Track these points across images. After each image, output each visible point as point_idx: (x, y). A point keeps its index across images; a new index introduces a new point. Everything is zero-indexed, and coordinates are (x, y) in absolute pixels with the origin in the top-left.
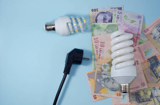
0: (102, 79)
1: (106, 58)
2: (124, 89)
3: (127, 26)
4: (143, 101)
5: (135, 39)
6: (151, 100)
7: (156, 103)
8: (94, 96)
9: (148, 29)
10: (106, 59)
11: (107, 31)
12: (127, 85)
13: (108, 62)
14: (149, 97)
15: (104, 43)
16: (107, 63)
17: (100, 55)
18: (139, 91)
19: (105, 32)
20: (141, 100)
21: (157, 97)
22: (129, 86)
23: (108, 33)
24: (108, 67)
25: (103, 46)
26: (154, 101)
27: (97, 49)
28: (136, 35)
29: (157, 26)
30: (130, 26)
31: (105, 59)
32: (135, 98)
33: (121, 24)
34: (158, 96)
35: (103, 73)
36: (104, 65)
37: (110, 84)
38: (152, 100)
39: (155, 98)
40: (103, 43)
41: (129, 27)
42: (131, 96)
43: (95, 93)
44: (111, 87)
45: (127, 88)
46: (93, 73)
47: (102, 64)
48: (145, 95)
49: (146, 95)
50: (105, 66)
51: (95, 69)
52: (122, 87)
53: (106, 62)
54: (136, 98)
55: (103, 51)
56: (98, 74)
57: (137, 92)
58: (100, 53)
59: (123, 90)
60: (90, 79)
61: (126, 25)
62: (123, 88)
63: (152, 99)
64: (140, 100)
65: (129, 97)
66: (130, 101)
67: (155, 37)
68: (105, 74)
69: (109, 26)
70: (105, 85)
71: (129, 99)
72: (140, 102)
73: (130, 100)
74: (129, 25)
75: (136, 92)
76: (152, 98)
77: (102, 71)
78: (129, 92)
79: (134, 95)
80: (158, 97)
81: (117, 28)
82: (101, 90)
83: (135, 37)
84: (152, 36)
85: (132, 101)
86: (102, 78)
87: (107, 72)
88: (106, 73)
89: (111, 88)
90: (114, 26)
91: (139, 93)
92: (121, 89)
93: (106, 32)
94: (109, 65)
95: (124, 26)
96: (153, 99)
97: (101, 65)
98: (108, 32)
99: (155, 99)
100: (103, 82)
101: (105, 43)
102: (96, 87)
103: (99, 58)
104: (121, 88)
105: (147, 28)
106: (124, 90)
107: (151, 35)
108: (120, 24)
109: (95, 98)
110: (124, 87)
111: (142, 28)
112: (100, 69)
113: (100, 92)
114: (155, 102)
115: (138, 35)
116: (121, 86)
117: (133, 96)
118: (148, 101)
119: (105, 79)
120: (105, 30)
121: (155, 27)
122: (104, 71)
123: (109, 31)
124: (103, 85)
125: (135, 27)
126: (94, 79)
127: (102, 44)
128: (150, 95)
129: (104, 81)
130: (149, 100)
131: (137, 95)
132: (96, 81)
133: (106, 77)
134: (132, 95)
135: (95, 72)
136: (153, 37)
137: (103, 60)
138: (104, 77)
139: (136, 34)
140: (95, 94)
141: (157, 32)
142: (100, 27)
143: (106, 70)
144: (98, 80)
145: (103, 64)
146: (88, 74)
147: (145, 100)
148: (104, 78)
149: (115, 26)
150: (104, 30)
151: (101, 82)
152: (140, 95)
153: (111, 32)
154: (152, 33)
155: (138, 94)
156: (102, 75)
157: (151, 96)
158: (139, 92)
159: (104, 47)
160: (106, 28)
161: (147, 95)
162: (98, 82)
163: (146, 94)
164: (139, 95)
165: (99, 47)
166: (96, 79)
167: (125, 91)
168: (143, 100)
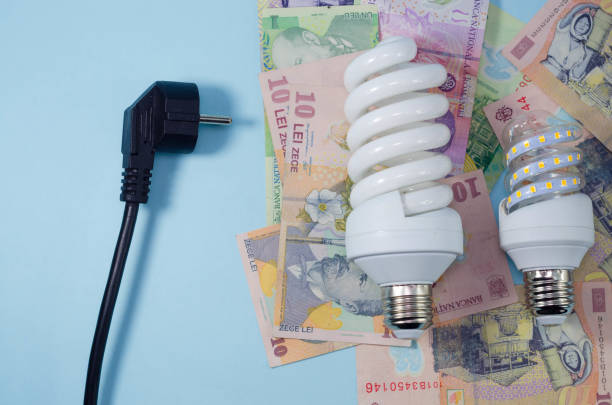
0: (310, 265)
1: (327, 167)
2: (404, 311)
3: (419, 19)
4: (498, 368)
5: (457, 79)
6: (535, 359)
7: (555, 375)
8: (273, 343)
9: (532, 38)
10: (325, 171)
11: (330, 43)
12: (419, 291)
13: (334, 182)
14: (524, 347)
15: (312, 98)
16: (331, 190)
17: (296, 154)
18: (476, 320)
19: (325, 51)
20: (489, 363)
21: (560, 348)
22: (429, 298)
23: (336, 55)
24: (338, 208)
25: (306, 112)
26: (548, 367)
27: (283, 131)
28: (462, 60)
29: (566, 20)
30: (431, 20)
31: (321, 172)
32: (459, 353)
33: (392, 11)
34: (563, 345)
35: (313, 234)
36: (320, 200)
37: (349, 286)
38: (535, 363)
39: (553, 351)
40: (305, 98)
41: (428, 23)
42: (440, 346)
43: (283, 327)
44: (356, 299)
45: (420, 305)
46: (273, 237)
47: (311, 196)
48: (506, 338)
49: (510, 338)
50: (322, 204)
51: (278, 220)
52: (399, 301)
53: (326, 183)
54: (465, 354)
55: (310, 135)
56: (293, 244)
57: (469, 324)
58: (297, 146)
59: (399, 316)
60: (259, 264)
61: (415, 14)
62: (399, 308)
63: (537, 358)
64: (482, 362)
65: (431, 349)
66: (437, 368)
67: (567, 72)
68: (323, 242)
69: (338, 21)
70: (326, 292)
71: (433, 356)
72: (482, 370)
73: (436, 360)
74: (427, 16)
75: (463, 322)
76: (538, 353)
77: (312, 228)
78: (430, 323)
79: (454, 337)
80: (564, 348)
81: (376, 30)
82: (309, 314)
83: (456, 68)
84: (553, 70)
85: (447, 365)
86: (309, 260)
87: (334, 228)
88: (328, 235)
89: (355, 302)
90: (364, 19)
91: (477, 331)
92: (392, 313)
93: (328, 48)
94: (340, 197)
95: (404, 20)
96: (543, 357)
97: (306, 200)
98: (336, 52)
99: (553, 356)
100: (317, 276)
101: (316, 97)
102: (286, 301)
103: (294, 169)
104: (392, 306)
105: (526, 37)
106: (408, 315)
107: (547, 65)
108: (387, 12)
109: (281, 351)
110: (404, 304)
111: (487, 27)
112: (300, 219)
113: (307, 323)
114: (549, 372)
115: (467, 57)
116: (392, 299)
117: (452, 343)
118: (519, 364)
119: (326, 262)
120: (323, 42)
121: (561, 28)
122: (317, 226)
123: (342, 46)
124: (318, 293)
125: (456, 21)
126: (275, 263)
127: (302, 103)
128: (530, 337)
129: (323, 274)
130: (525, 362)
131: (472, 341)
132: (287, 274)
133: (330, 252)
134: (445, 339)
135: (277, 233)
136: (556, 72)
137: (314, 175)
138: (320, 252)
139: (459, 56)
140: (283, 334)
141: (570, 50)
142: (301, 26)
143: (326, 221)
144: (296, 271)
145: (313, 196)
146: (248, 243)
147: (505, 362)
148: (320, 259)
149: (368, 23)
150: (317, 41)
151: (309, 279)
152: (482, 338)
153: (346, 51)
154: (549, 56)
155: (475, 332)
156: (311, 246)
157: (531, 343)
158: (480, 326)
159: (312, 114)
160: (324, 32)
161: (517, 338)
162: (295, 278)
163: (508, 335)
164: (478, 338)
165: (292, 119)
166: (286, 265)
167: (409, 321)
168: (496, 361)
